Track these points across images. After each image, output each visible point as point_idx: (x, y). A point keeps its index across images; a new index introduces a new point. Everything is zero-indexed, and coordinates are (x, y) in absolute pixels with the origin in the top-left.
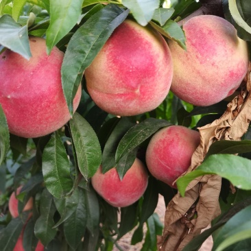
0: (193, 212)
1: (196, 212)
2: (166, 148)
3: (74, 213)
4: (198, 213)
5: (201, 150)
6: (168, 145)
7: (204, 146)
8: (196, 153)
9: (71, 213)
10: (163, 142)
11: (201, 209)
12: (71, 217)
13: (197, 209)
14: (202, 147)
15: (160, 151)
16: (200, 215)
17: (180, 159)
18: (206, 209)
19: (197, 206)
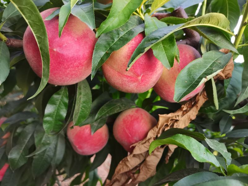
0: (138, 169)
1: (139, 170)
2: (132, 122)
3: (45, 150)
4: (141, 171)
5: (156, 129)
6: (134, 120)
7: (159, 127)
8: (152, 130)
9: (43, 149)
10: (132, 116)
11: (144, 168)
12: (42, 152)
13: (141, 167)
14: (157, 127)
15: (128, 122)
16: (142, 172)
17: (139, 131)
18: (147, 169)
19: (142, 166)
